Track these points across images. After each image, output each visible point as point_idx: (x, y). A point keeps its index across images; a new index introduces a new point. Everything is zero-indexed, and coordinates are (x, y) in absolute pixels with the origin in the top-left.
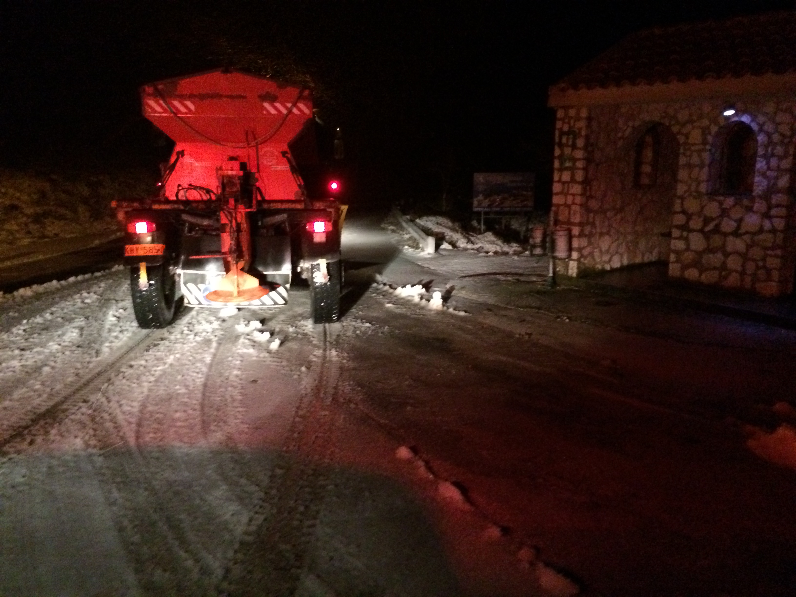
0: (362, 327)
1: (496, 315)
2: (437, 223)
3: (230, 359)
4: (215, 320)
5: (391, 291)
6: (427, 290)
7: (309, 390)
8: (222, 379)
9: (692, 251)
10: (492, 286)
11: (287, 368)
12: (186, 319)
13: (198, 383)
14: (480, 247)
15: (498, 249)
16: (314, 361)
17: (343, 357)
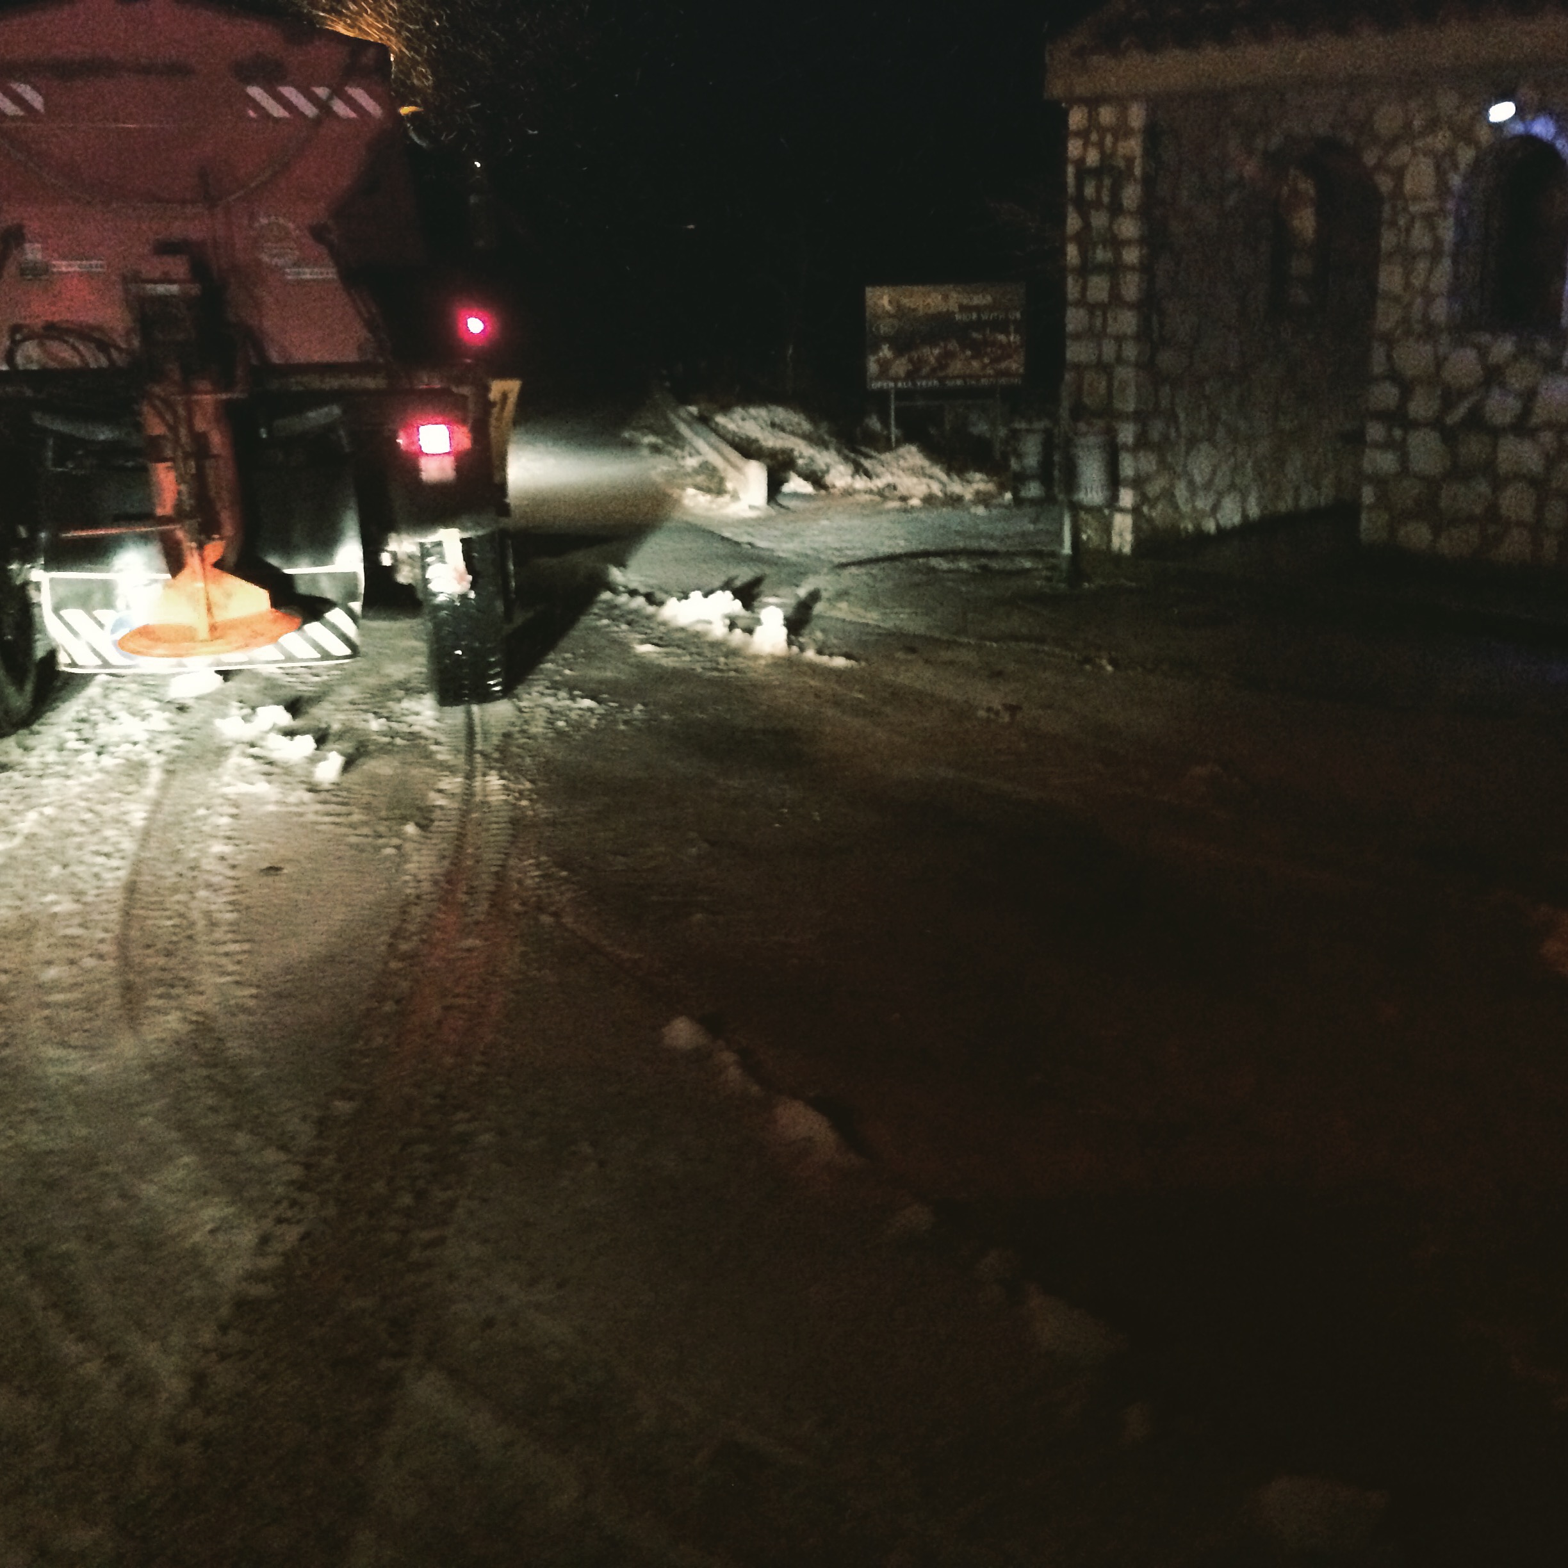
0: (570, 709)
1: (927, 661)
2: (773, 425)
3: (201, 812)
4: (159, 709)
5: (651, 609)
6: (747, 606)
7: (426, 886)
8: (178, 868)
9: (1415, 476)
10: (918, 585)
11: (365, 830)
12: (69, 710)
13: (110, 884)
14: (889, 485)
15: (936, 489)
16: (441, 807)
17: (521, 792)
